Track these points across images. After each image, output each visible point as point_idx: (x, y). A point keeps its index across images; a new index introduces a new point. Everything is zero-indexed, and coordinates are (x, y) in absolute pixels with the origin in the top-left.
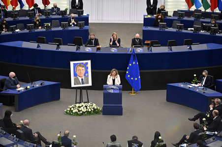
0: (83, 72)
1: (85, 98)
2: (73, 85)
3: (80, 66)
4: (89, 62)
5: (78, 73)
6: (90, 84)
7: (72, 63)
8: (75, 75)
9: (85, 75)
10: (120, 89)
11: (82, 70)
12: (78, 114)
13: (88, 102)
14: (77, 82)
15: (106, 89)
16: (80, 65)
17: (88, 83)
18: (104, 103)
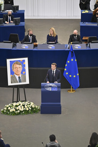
0: (20, 70)
1: (22, 97)
2: (10, 84)
3: (17, 64)
4: (26, 59)
5: (15, 71)
6: (28, 82)
7: (8, 61)
8: (12, 73)
9: (22, 73)
10: (58, 87)
11: (19, 67)
12: (15, 113)
13: (26, 101)
14: (13, 80)
15: (44, 87)
16: (17, 62)
17: (25, 81)
18: (42, 102)
